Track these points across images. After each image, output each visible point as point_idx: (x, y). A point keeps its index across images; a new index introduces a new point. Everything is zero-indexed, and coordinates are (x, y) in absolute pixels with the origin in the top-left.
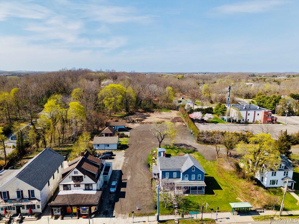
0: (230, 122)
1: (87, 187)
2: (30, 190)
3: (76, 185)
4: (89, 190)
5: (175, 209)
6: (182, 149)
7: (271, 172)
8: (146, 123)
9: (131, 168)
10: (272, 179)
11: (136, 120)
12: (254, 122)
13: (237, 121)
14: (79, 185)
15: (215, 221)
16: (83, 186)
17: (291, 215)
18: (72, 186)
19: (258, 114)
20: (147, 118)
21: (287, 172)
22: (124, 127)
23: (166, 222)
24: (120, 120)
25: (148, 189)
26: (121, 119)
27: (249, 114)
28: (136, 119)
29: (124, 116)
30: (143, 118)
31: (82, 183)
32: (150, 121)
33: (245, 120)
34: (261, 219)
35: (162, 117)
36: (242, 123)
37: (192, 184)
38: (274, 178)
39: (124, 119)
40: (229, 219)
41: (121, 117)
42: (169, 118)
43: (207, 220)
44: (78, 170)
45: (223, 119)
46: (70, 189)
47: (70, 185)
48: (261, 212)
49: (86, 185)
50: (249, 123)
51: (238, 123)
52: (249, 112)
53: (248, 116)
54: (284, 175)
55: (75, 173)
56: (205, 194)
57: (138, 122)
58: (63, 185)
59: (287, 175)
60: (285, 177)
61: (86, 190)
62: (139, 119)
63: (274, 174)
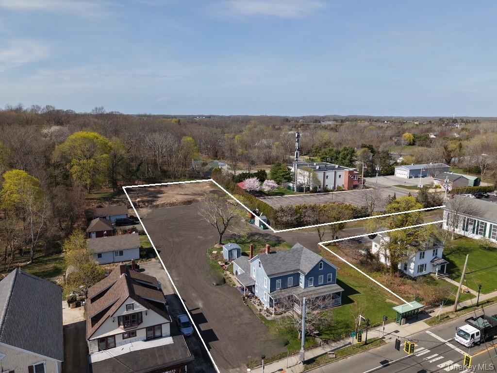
0: (301, 192)
1: (151, 333)
2: (34, 365)
3: (126, 335)
4: (155, 338)
5: (315, 337)
6: (259, 241)
7: (419, 253)
8: (163, 205)
9: (193, 288)
10: (419, 264)
11: (139, 202)
12: (334, 188)
13: (311, 188)
14: (133, 333)
15: (384, 340)
16: (142, 333)
17: (465, 308)
18: (119, 339)
19: (340, 176)
20: (159, 195)
21: (437, 250)
22: (125, 217)
23: (315, 360)
24: (106, 205)
25: (248, 316)
26: (107, 202)
27: (327, 176)
28: (138, 199)
29: (110, 196)
30: (151, 197)
31: (140, 327)
32: (169, 202)
33: (322, 187)
34: (436, 321)
35: (186, 193)
36: (319, 192)
37: (323, 291)
38: (422, 262)
39: (114, 202)
40: (399, 332)
41: (106, 199)
42: (200, 193)
43: (372, 342)
44: (134, 302)
45: (289, 188)
46: (113, 345)
47: (114, 336)
48: (430, 312)
49: (148, 329)
50: (329, 191)
51: (312, 192)
52: (328, 174)
53: (327, 180)
54: (433, 255)
55: (129, 307)
56: (342, 304)
57: (145, 204)
58: (98, 339)
59: (436, 254)
60: (434, 258)
61: (148, 339)
62: (145, 198)
63: (422, 256)
